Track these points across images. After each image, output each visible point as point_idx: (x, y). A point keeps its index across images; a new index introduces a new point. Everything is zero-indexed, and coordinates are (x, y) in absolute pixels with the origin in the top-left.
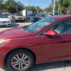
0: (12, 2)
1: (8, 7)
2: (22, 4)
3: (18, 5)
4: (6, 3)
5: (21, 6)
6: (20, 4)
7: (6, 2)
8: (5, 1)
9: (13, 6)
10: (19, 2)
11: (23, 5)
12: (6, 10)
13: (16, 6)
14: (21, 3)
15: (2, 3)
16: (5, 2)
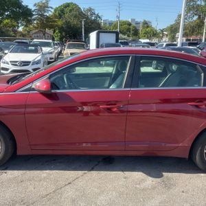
0: (70, 11)
1: (60, 23)
2: (97, 15)
3: (87, 18)
4: (57, 13)
5: (94, 20)
6: (93, 14)
7: (55, 10)
8: (51, 8)
9: (74, 22)
10: (90, 10)
11: (99, 17)
12: (54, 31)
13: (81, 22)
14: (96, 13)
16: (53, 11)
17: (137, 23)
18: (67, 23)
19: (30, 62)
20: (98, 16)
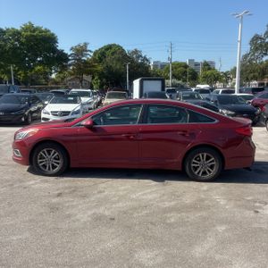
0: (113, 54)
1: (100, 68)
3: (132, 61)
4: (97, 57)
5: (141, 63)
6: (139, 57)
7: (95, 54)
9: (117, 66)
10: (136, 52)
11: (147, 60)
12: (93, 78)
13: (125, 66)
14: (143, 56)
15: (84, 58)
16: (92, 54)
17: (197, 65)
18: (109, 68)
19: (69, 112)
20: (145, 59)
